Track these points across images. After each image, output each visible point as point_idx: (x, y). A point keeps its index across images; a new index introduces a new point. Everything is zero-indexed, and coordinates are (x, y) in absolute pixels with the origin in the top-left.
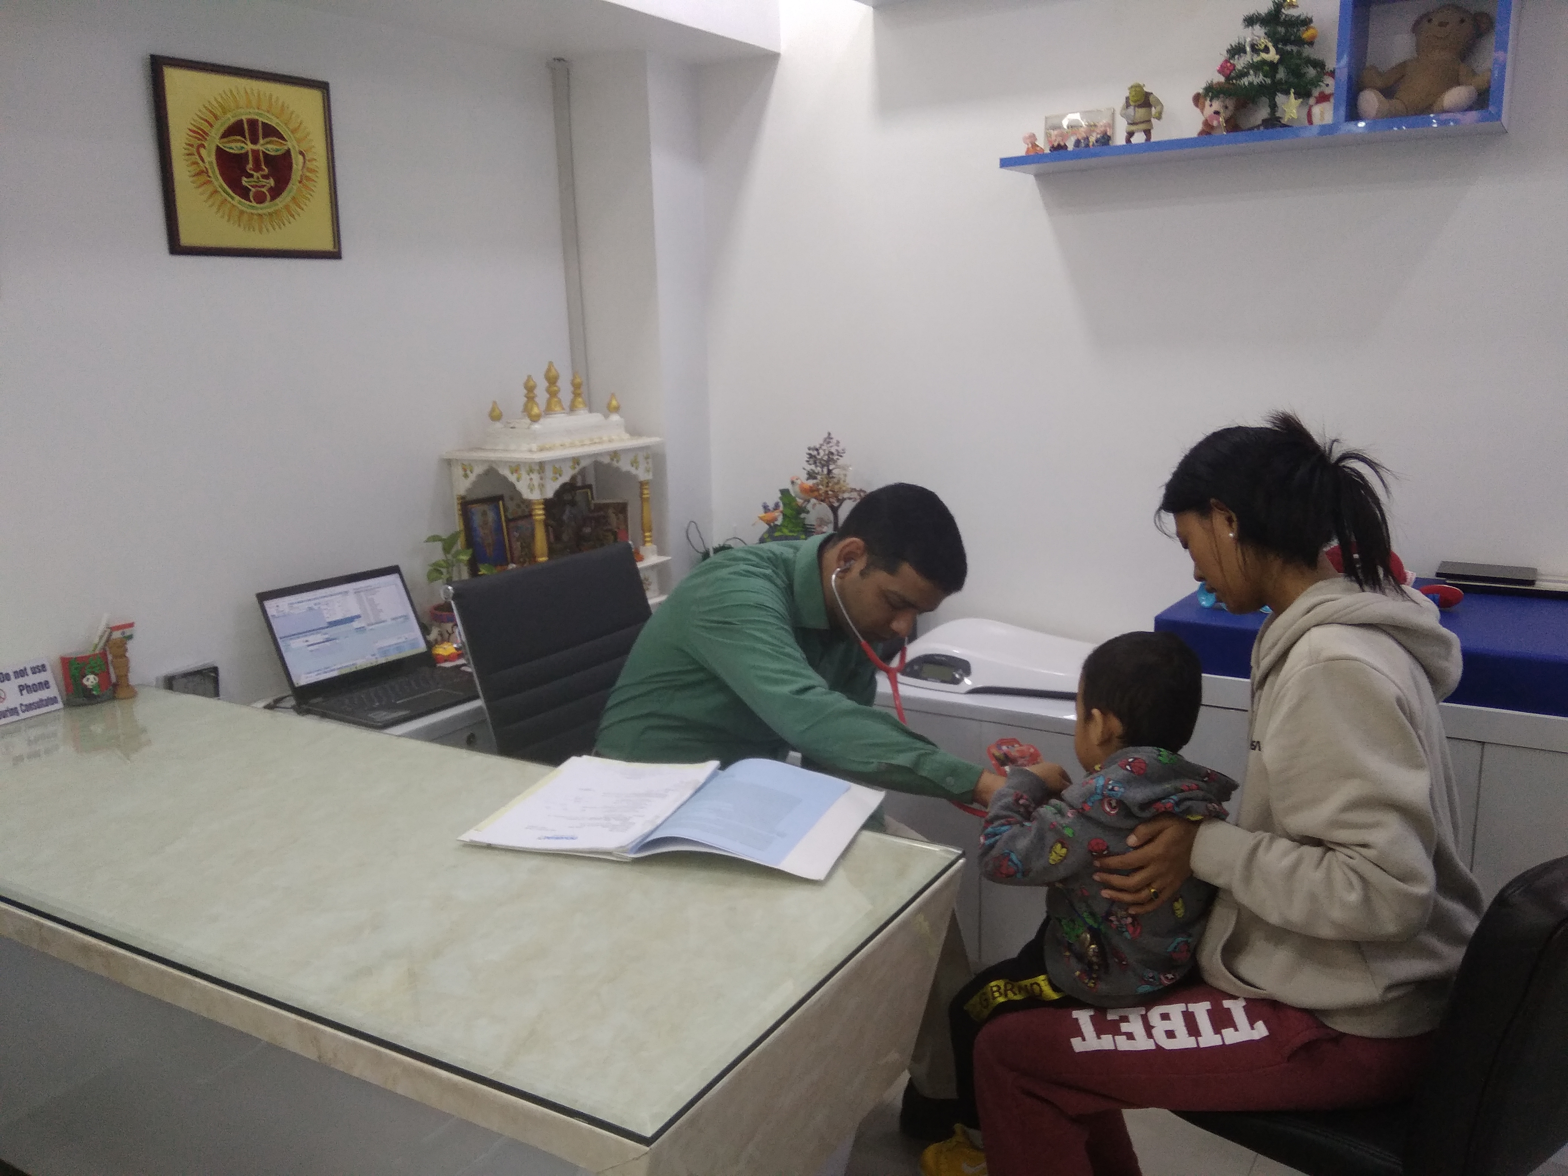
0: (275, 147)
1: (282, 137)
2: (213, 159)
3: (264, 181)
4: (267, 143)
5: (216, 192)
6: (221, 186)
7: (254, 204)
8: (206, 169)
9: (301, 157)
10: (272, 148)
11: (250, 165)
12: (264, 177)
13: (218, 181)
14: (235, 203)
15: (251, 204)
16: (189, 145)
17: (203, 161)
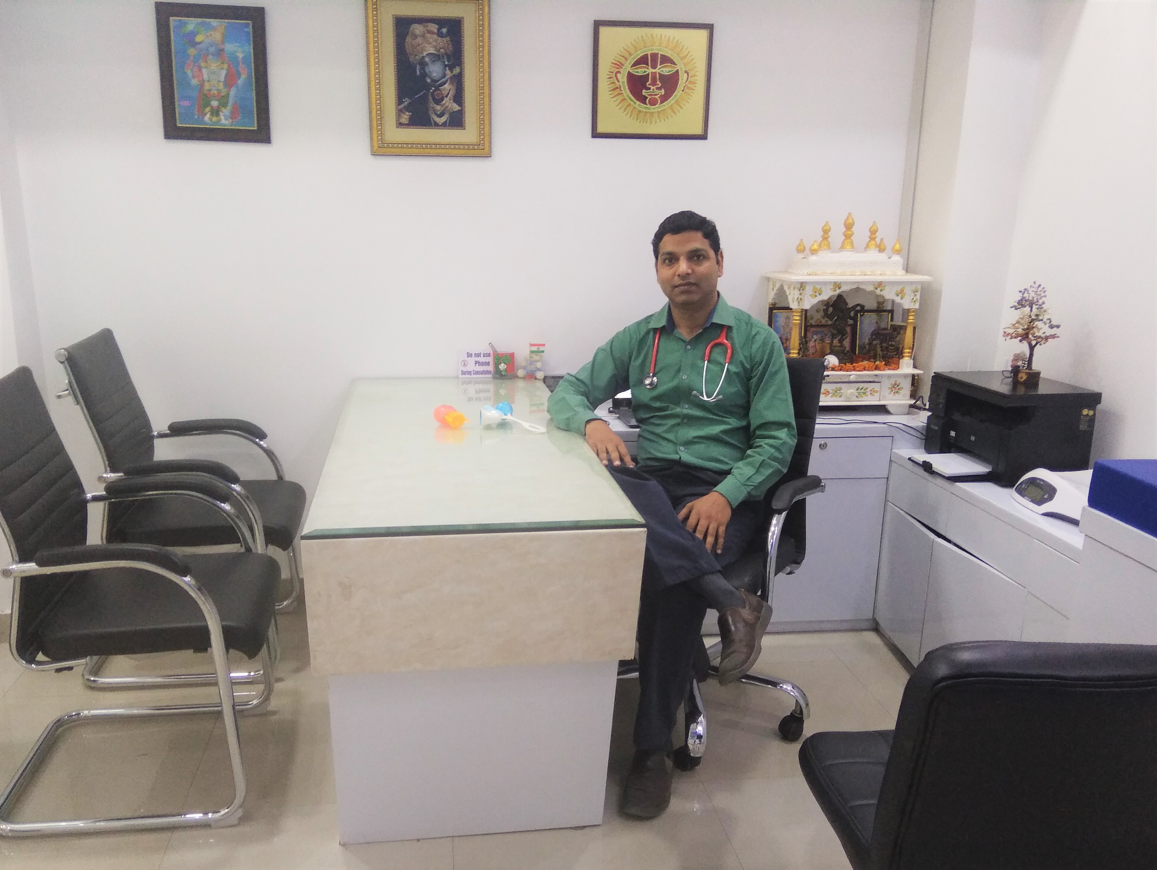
0: (668, 70)
1: (674, 64)
2: (625, 80)
3: (657, 92)
4: (662, 67)
5: (624, 99)
6: (628, 96)
7: (649, 106)
8: (620, 86)
9: (686, 75)
10: (666, 70)
11: (649, 83)
12: (657, 89)
13: (626, 92)
14: (636, 106)
15: (645, 106)
16: (611, 72)
17: (618, 81)
